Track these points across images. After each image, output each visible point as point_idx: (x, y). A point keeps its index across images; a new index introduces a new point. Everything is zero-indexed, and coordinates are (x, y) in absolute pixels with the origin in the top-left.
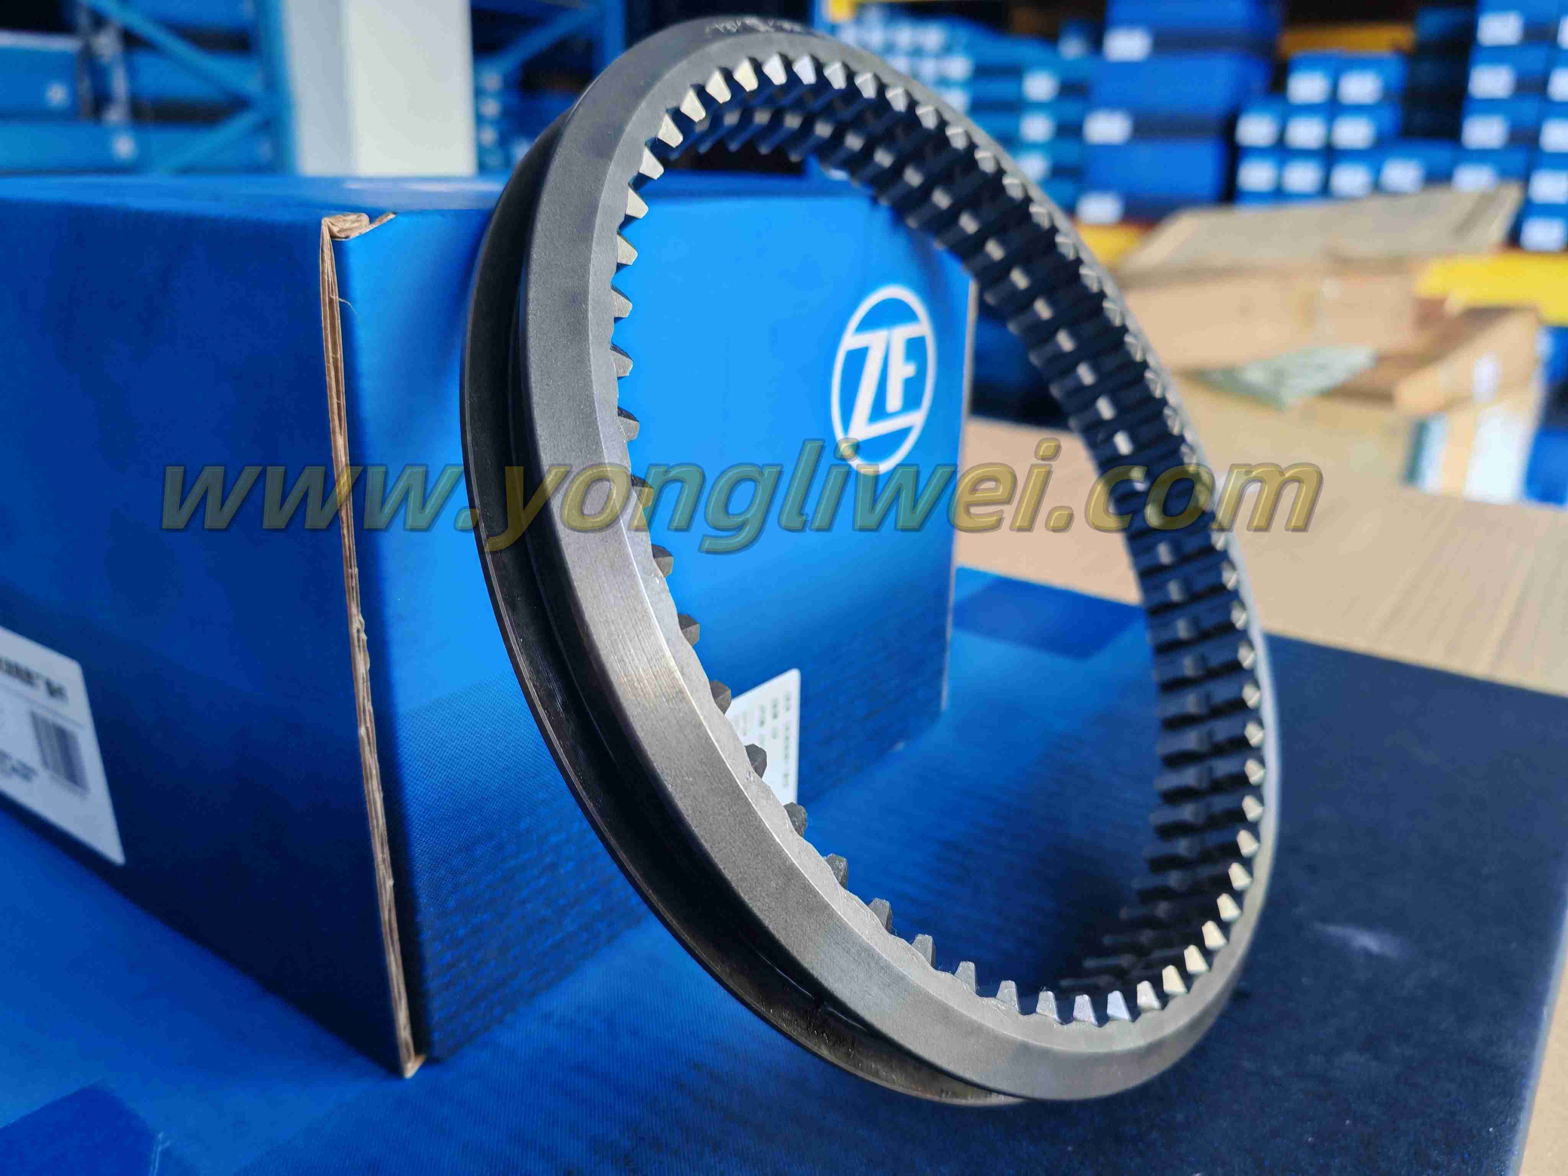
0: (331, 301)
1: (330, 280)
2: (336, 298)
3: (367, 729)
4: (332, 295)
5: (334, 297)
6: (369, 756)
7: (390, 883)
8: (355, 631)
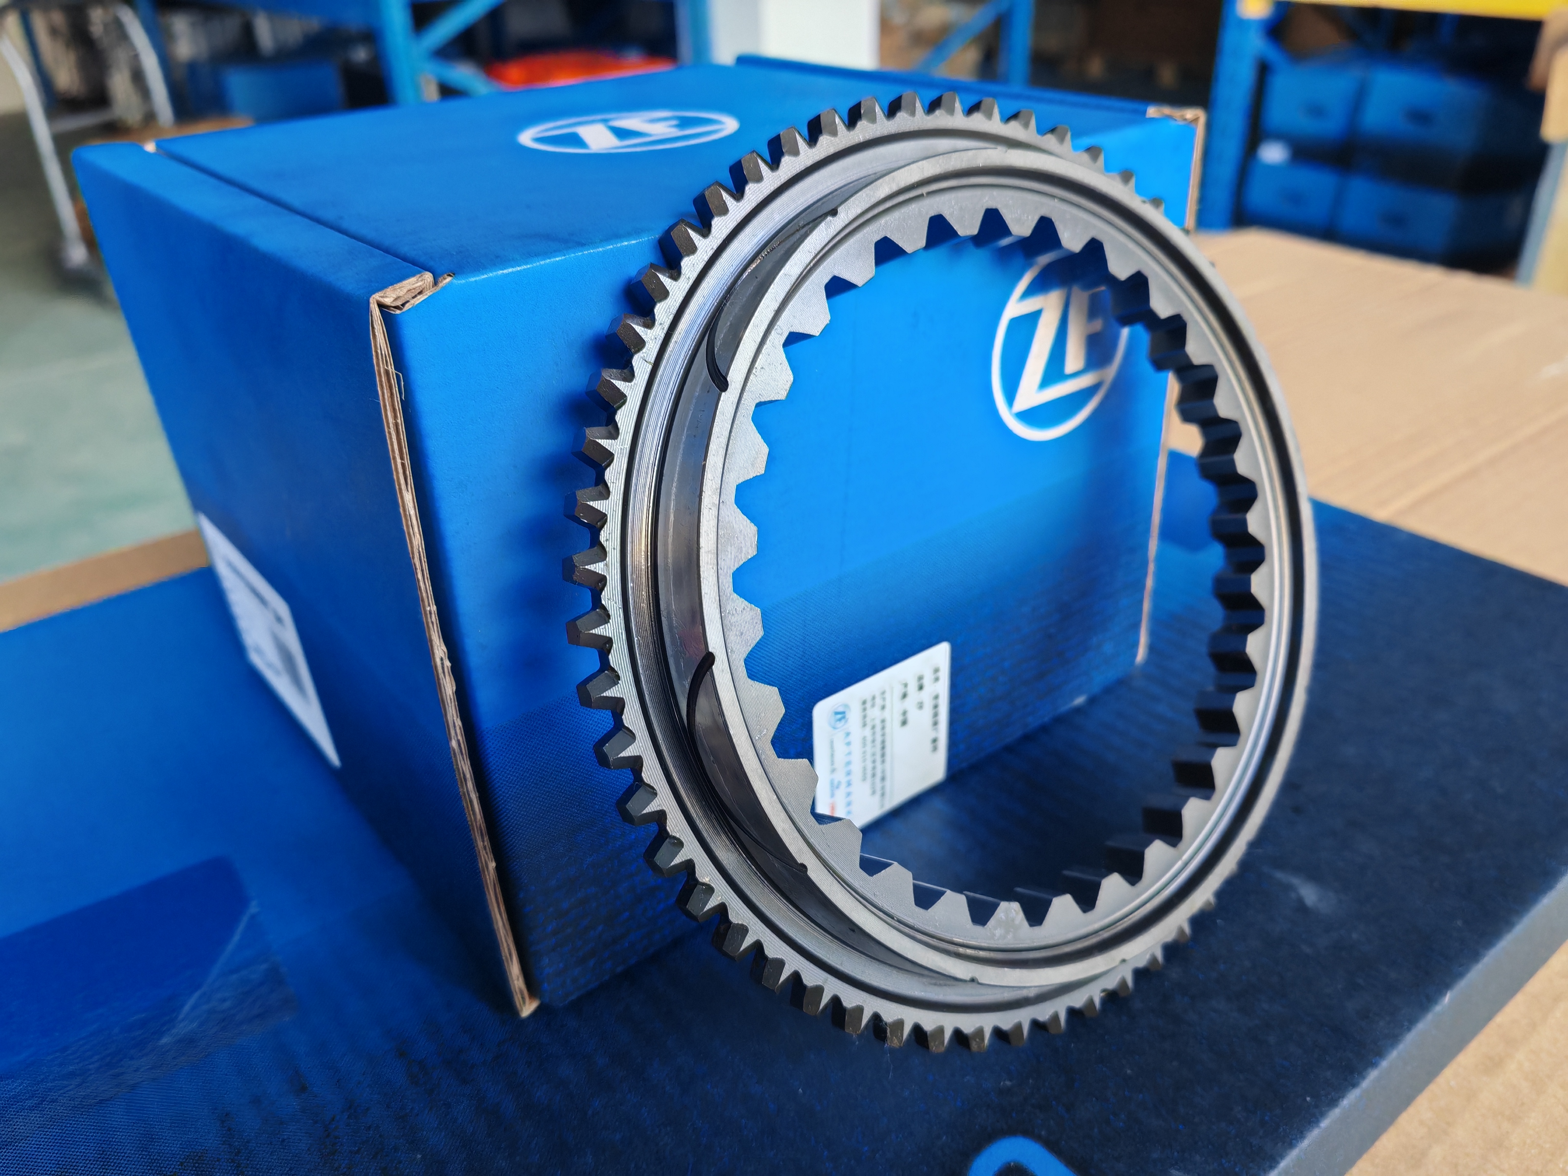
0: (387, 372)
1: (383, 353)
2: (391, 369)
3: (458, 741)
4: (387, 365)
5: (389, 369)
7: (492, 865)
8: (438, 659)
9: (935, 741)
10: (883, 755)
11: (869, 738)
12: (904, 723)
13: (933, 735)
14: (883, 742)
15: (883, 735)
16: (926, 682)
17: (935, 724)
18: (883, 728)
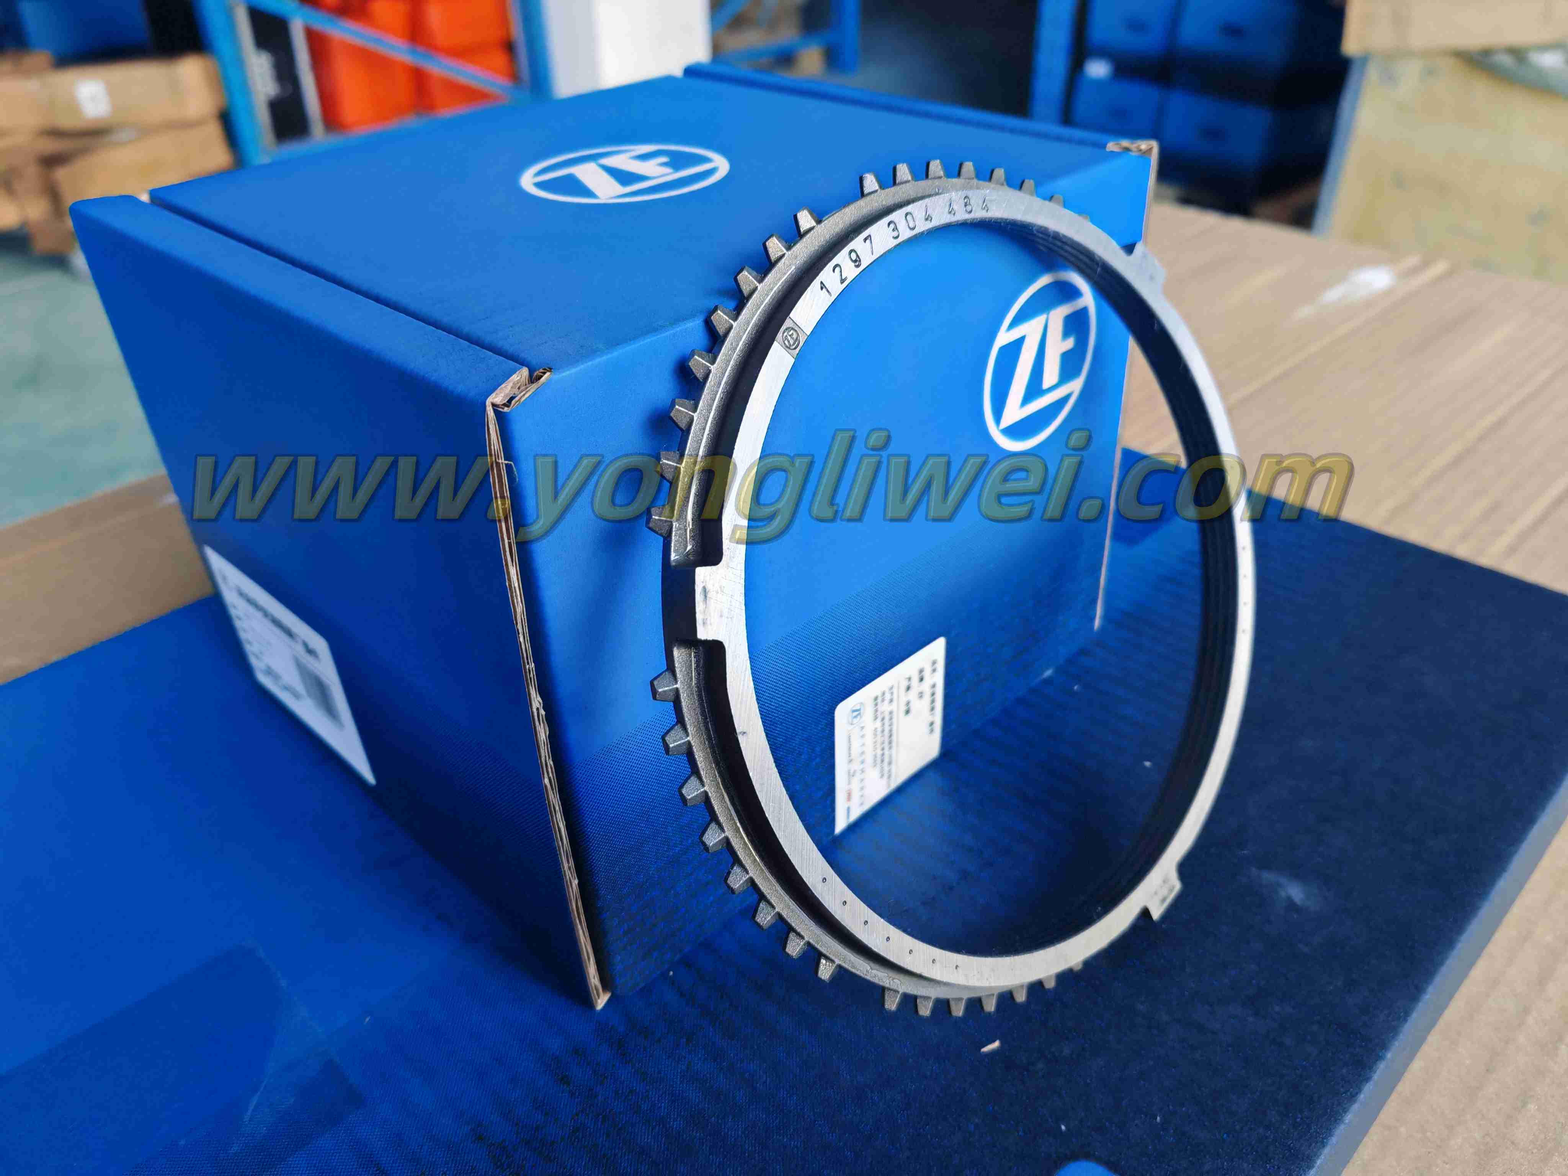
0: (498, 464)
1: (496, 448)
2: (502, 461)
3: (550, 779)
4: (499, 460)
6: (553, 798)
7: (575, 882)
8: (535, 710)
9: (932, 724)
10: (890, 743)
11: (879, 730)
12: (908, 712)
13: (930, 719)
14: (891, 731)
15: (891, 725)
16: (927, 674)
17: (932, 709)
18: (891, 719)
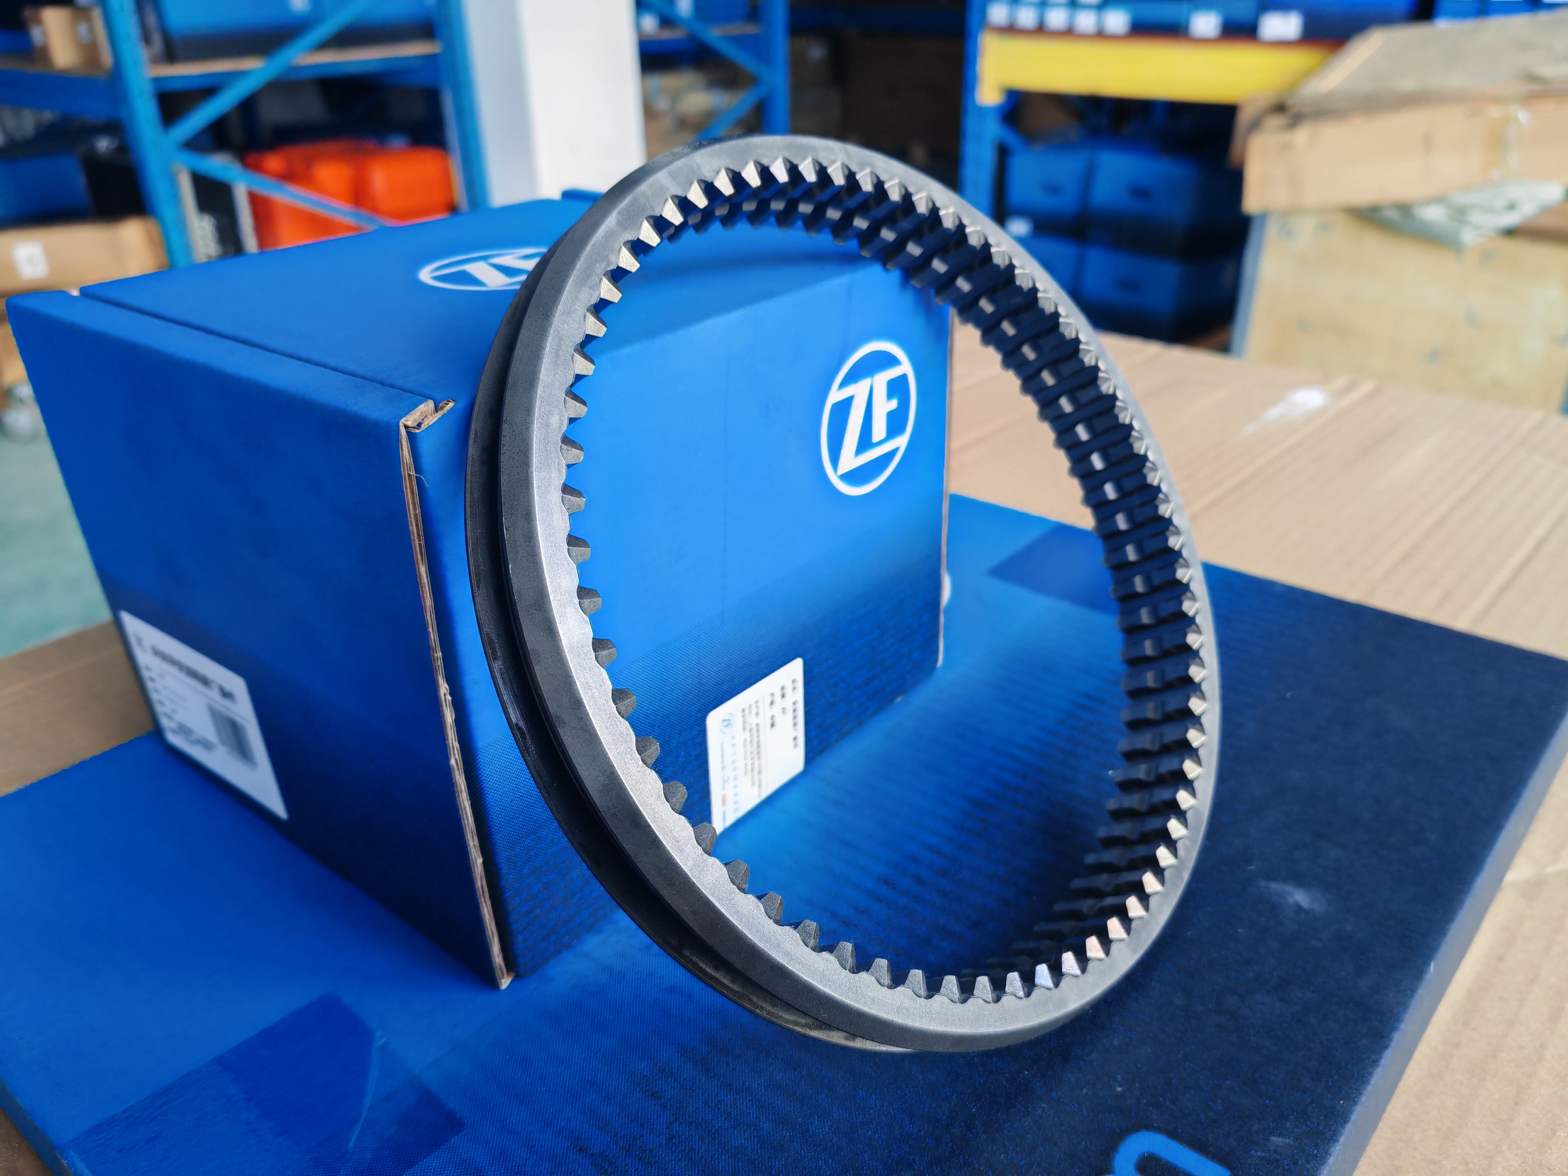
0: (409, 475)
1: (408, 462)
2: (413, 473)
3: (456, 759)
4: (410, 472)
5: (411, 473)
6: (459, 777)
7: (480, 861)
8: (442, 695)
10: (758, 753)
11: (748, 741)
12: (773, 725)
13: (794, 734)
14: (758, 742)
15: (758, 736)
16: (788, 691)
17: (795, 725)
18: (758, 731)
